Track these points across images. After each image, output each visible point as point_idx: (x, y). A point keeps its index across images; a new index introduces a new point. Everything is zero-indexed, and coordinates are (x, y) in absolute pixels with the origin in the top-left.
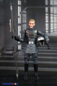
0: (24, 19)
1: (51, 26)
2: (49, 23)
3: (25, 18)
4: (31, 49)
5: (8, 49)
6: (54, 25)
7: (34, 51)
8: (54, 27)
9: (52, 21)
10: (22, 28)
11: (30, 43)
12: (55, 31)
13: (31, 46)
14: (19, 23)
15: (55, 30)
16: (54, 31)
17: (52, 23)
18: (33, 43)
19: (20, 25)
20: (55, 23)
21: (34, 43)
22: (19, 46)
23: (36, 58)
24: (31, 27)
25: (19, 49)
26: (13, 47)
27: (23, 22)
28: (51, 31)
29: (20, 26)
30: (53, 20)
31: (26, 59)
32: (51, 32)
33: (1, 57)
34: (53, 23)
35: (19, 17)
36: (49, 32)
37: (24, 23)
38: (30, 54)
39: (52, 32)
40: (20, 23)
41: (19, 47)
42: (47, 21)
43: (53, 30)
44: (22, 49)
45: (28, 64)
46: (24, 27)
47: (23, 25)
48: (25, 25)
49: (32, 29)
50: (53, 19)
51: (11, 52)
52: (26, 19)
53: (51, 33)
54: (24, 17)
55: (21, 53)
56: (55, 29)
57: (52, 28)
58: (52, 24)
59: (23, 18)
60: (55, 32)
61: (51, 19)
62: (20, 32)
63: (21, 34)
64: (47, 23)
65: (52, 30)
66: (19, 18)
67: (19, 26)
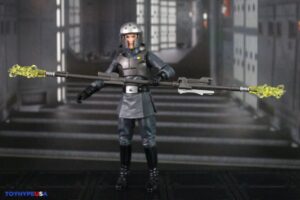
0: (74, 14)
1: (153, 34)
2: (147, 25)
3: (77, 11)
5: (28, 99)
6: (160, 32)
8: (159, 36)
9: (154, 20)
10: (67, 38)
12: (164, 49)
14: (58, 24)
15: (163, 46)
16: (160, 50)
17: (154, 25)
19: (61, 29)
20: (164, 25)
21: (139, 89)
22: (59, 91)
25: (59, 99)
26: (44, 94)
27: (71, 21)
28: (153, 48)
29: (63, 35)
30: (159, 17)
33: (8, 121)
34: (159, 25)
35: (60, 7)
37: (74, 26)
39: (154, 51)
40: (63, 24)
41: (61, 94)
42: (140, 20)
43: (159, 44)
44: (68, 98)
46: (74, 38)
47: (71, 31)
48: (77, 31)
50: (160, 12)
51: (36, 109)
52: (80, 14)
54: (74, 8)
55: (64, 111)
56: (164, 43)
57: (154, 41)
58: (154, 29)
59: (71, 11)
60: (163, 52)
61: (152, 13)
62: (62, 51)
63: (63, 56)
64: (140, 25)
65: (155, 45)
66: (58, 12)
67: (58, 35)
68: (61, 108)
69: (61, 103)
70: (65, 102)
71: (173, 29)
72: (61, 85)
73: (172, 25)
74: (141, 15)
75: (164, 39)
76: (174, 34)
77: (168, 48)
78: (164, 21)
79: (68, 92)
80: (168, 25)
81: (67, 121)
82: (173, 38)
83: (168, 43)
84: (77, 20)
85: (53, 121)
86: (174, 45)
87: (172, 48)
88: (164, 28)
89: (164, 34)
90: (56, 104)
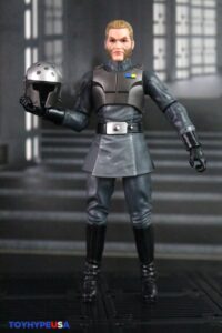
0: (54, 19)
1: (179, 51)
2: (171, 37)
3: (59, 14)
4: (117, 158)
6: (190, 48)
7: (129, 167)
8: (190, 56)
9: (181, 29)
11: (110, 127)
12: (197, 75)
13: (114, 145)
14: (28, 34)
15: (196, 71)
16: (191, 76)
17: (182, 36)
18: (123, 127)
19: (33, 43)
20: (197, 36)
21: (129, 128)
22: (28, 143)
23: (142, 200)
24: (118, 53)
25: (29, 156)
26: (5, 149)
27: (49, 31)
28: (180, 74)
29: (35, 51)
30: (190, 24)
31: (95, 204)
32: (177, 80)
34: (190, 36)
35: (30, 7)
36: (170, 79)
37: (54, 37)
38: (114, 179)
39: (182, 79)
40: (35, 34)
42: (158, 29)
43: (189, 68)
45: (103, 228)
47: (49, 45)
49: (119, 62)
50: (190, 17)
52: (63, 19)
53: (180, 84)
54: (53, 8)
55: (36, 176)
56: (197, 66)
57: (181, 62)
58: (181, 44)
59: (48, 14)
60: (196, 80)
61: (179, 19)
64: (159, 37)
65: (182, 69)
66: (28, 14)
67: (28, 52)
68: (32, 171)
69: (32, 163)
70: (38, 161)
71: (211, 43)
72: (32, 134)
73: (209, 37)
74: (161, 20)
75: (197, 60)
76: (213, 51)
77: (204, 75)
78: (197, 30)
79: (42, 144)
80: (203, 36)
81: (41, 192)
82: (211, 59)
83: (203, 65)
84: (58, 28)
85: (19, 192)
86: (212, 70)
87: (209, 74)
88: (197, 42)
89: (196, 51)
90: (24, 164)
